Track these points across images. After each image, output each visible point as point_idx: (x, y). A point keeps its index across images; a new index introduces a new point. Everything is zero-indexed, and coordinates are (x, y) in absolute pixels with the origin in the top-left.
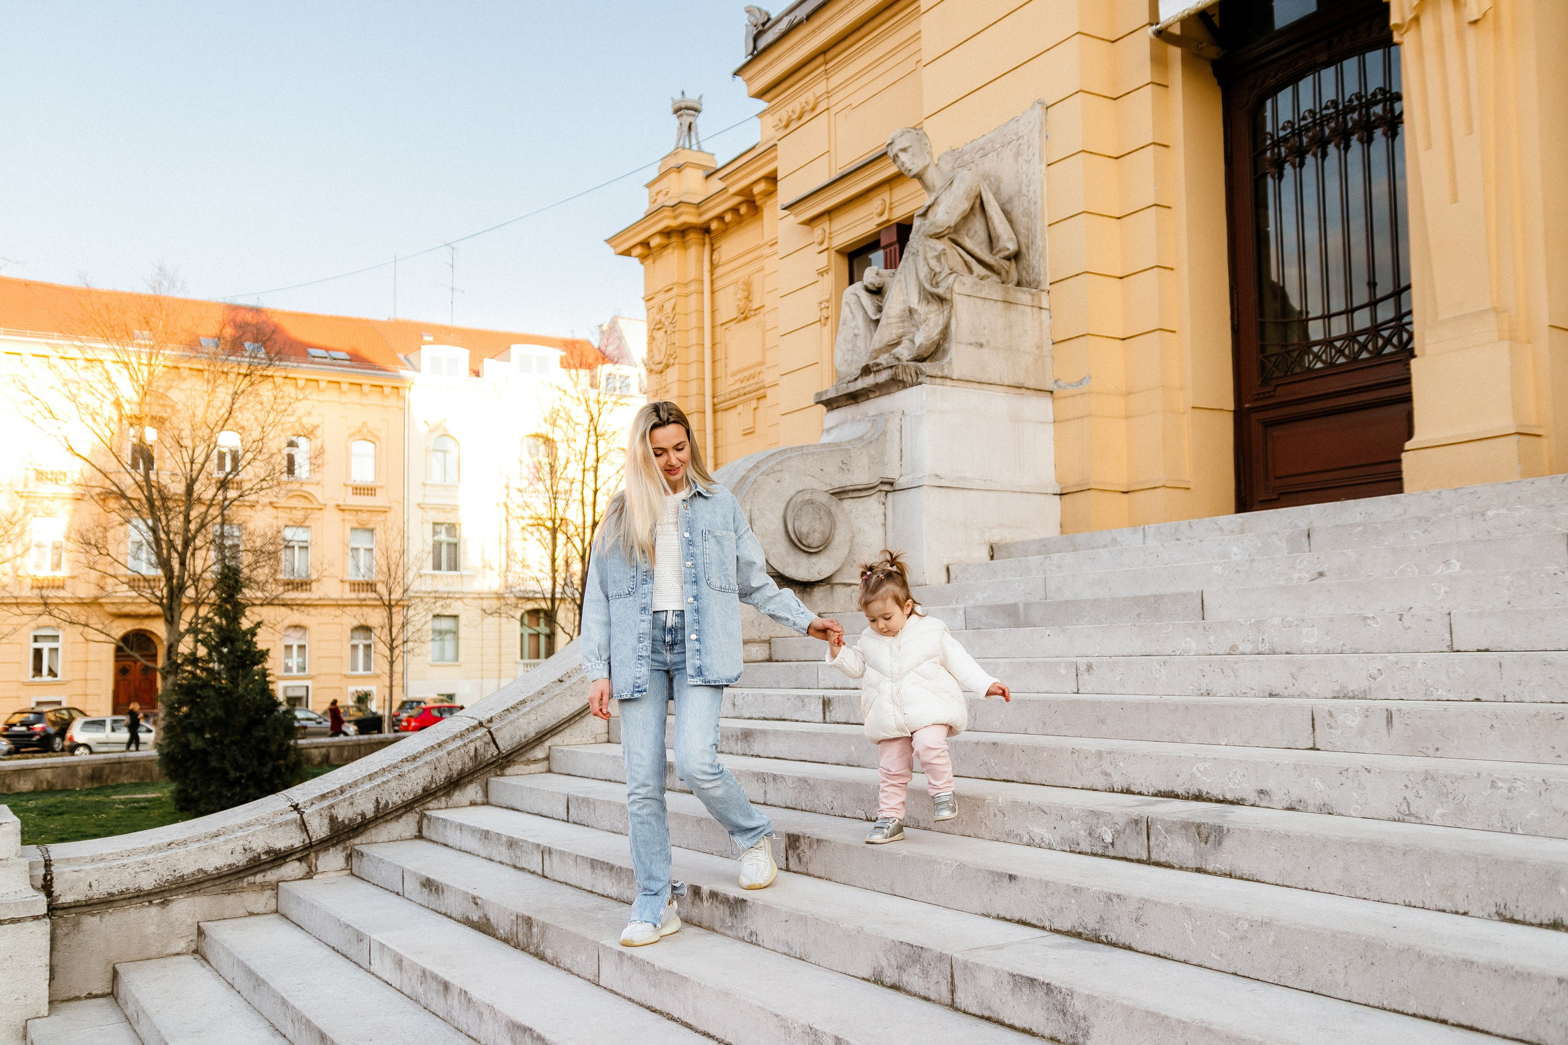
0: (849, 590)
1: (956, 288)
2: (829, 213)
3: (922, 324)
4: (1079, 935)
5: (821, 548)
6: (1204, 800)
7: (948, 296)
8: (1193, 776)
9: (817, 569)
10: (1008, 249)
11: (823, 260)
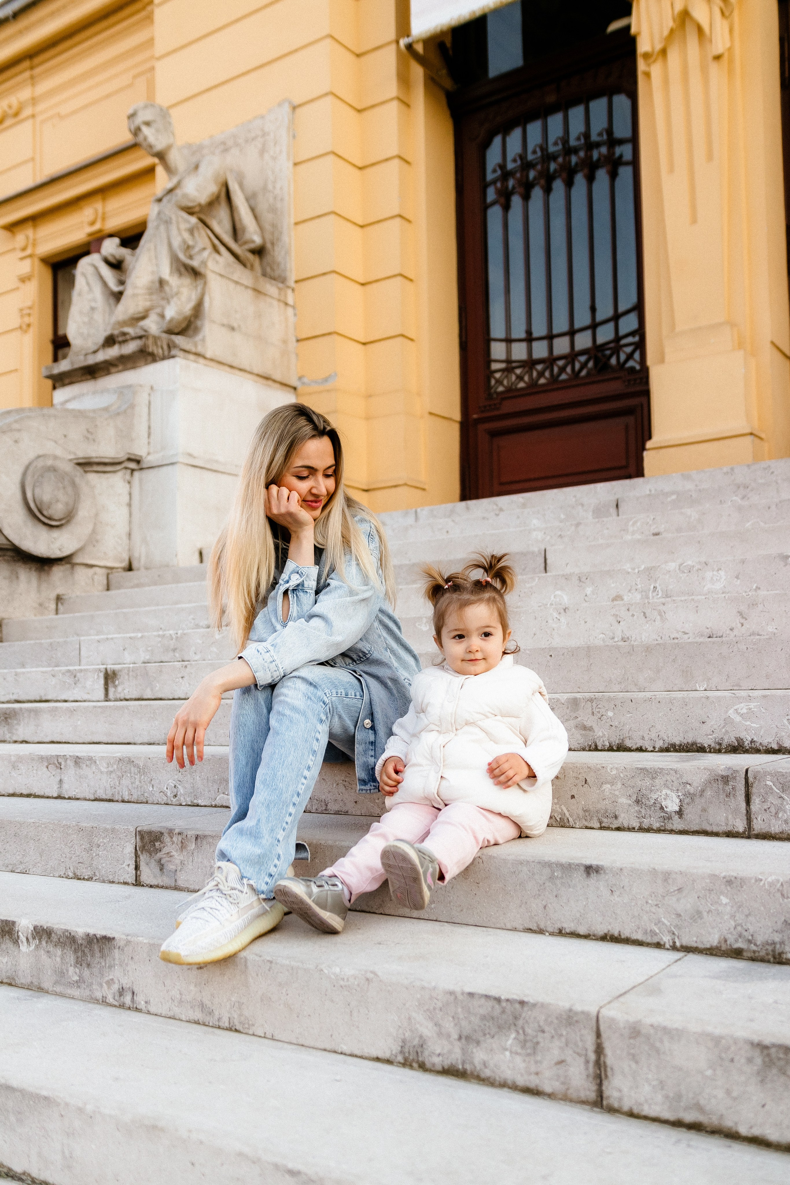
0: (91, 571)
1: (211, 264)
2: (34, 219)
3: (172, 297)
4: (737, 954)
5: (63, 522)
6: (747, 751)
7: (202, 270)
8: (728, 721)
9: (57, 544)
10: (253, 242)
11: (26, 267)
